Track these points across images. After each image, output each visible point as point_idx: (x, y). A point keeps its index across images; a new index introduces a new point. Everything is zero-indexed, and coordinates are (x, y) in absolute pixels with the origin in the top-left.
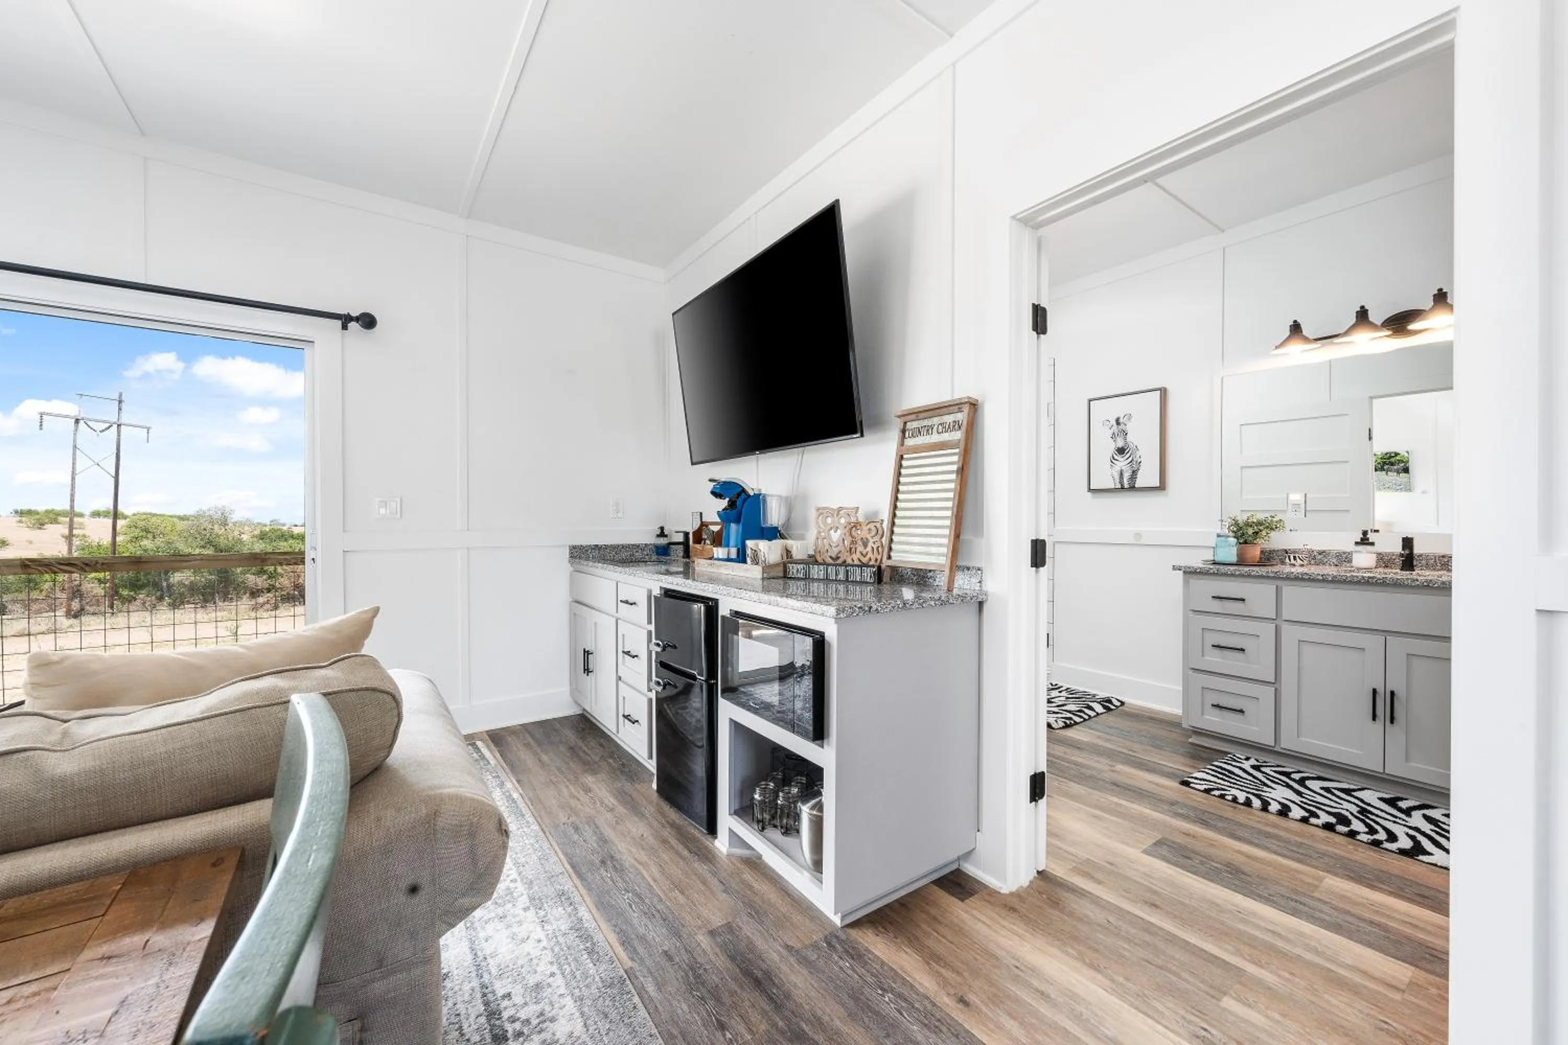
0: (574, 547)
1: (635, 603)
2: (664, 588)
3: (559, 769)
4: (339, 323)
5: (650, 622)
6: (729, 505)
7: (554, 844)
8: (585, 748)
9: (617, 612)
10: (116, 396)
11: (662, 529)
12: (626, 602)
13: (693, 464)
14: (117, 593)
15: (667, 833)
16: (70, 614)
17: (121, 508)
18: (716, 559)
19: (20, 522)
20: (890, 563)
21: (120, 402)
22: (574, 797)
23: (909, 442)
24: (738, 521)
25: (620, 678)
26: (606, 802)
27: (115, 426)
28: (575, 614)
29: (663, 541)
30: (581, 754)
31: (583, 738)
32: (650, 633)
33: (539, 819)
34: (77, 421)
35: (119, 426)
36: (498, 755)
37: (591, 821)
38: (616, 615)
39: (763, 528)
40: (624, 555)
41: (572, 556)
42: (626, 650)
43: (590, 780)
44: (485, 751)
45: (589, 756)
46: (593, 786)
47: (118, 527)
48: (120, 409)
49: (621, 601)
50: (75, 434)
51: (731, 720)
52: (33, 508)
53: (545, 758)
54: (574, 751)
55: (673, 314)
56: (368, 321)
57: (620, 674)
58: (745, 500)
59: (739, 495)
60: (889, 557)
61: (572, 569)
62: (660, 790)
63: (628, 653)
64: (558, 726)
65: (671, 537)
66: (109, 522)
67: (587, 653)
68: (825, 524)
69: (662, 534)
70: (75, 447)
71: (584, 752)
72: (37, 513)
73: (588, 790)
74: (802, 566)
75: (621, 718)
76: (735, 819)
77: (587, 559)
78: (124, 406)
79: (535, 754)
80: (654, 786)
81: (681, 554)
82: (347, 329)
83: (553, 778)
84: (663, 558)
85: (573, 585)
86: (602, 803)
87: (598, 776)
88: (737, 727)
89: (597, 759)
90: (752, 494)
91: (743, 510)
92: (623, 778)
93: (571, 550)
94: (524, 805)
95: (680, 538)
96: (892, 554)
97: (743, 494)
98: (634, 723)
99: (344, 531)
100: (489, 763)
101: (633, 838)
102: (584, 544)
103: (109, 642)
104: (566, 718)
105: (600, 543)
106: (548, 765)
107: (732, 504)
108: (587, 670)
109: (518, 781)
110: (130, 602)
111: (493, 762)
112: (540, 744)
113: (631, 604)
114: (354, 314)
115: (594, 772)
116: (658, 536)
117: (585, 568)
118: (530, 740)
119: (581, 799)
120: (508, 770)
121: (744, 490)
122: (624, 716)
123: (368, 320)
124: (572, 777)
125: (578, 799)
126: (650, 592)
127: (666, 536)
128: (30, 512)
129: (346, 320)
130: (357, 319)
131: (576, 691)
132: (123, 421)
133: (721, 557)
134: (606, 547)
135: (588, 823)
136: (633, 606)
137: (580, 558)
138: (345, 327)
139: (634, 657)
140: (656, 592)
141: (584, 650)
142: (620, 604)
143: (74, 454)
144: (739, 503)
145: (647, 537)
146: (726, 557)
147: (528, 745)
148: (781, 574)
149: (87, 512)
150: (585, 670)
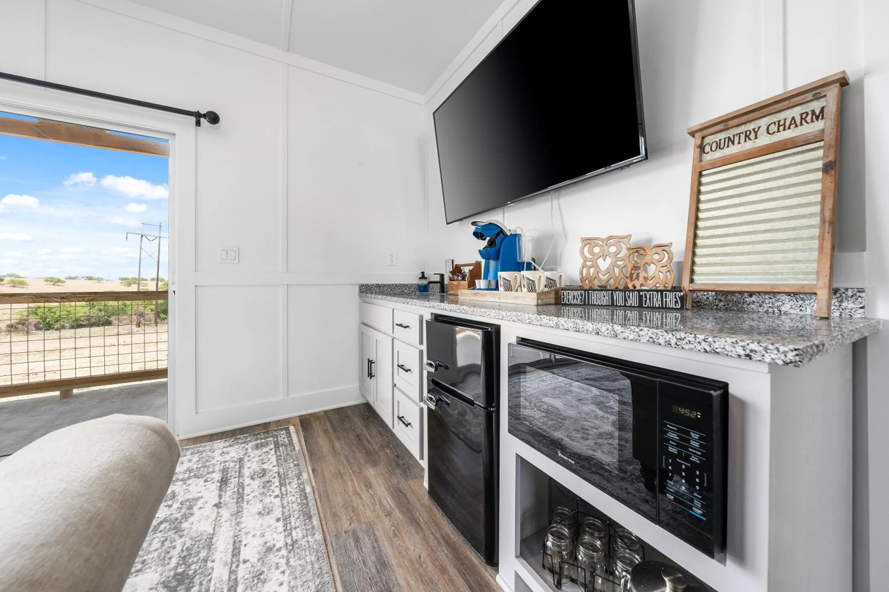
0: (362, 285)
1: (408, 327)
2: (435, 314)
3: (347, 459)
4: (193, 119)
5: (421, 343)
6: (488, 245)
7: (333, 562)
8: (368, 436)
9: (393, 333)
10: (159, 224)
11: (423, 273)
12: (401, 325)
13: (447, 224)
14: (159, 316)
15: (444, 555)
16: (138, 325)
17: (160, 276)
18: (478, 289)
19: (121, 283)
20: (692, 287)
21: (161, 227)
22: (358, 494)
23: (708, 157)
24: (497, 258)
25: (395, 385)
26: (384, 502)
27: (158, 239)
28: (362, 333)
29: (424, 282)
30: (365, 442)
31: (367, 427)
32: (421, 352)
33: (324, 523)
34: (142, 236)
35: (160, 238)
36: (303, 440)
37: (371, 531)
38: (392, 335)
39: (518, 262)
40: (398, 291)
41: (361, 292)
42: (400, 364)
43: (371, 472)
44: (294, 436)
45: (371, 445)
46: (373, 480)
47: (159, 286)
48: (160, 230)
49: (397, 325)
50: (141, 242)
51: (517, 455)
52: (126, 277)
53: (337, 445)
54: (360, 439)
55: (434, 114)
56: (214, 118)
57: (395, 382)
58: (503, 240)
59: (498, 234)
60: (692, 281)
61: (361, 301)
62: (432, 492)
63: (401, 367)
64: (350, 413)
65: (429, 278)
66: (155, 282)
67: (370, 362)
68: (591, 252)
69: (423, 277)
70: (141, 248)
71: (368, 440)
72: (128, 279)
73: (368, 486)
74: (579, 293)
75: (396, 419)
76: (521, 563)
77: (372, 293)
78: (162, 228)
79: (331, 441)
80: (426, 485)
81: (438, 290)
82: (200, 126)
83: (341, 468)
84: (425, 293)
85: (362, 312)
86: (381, 503)
87: (378, 467)
88: (522, 463)
89: (377, 448)
90: (509, 234)
91: (502, 248)
92: (398, 471)
93: (360, 287)
94: (313, 502)
95: (437, 278)
96: (695, 277)
97: (501, 234)
98: (407, 426)
99: (196, 271)
100: (294, 449)
101: (410, 560)
102: (369, 283)
103: (134, 342)
104: (356, 406)
105: (381, 282)
106: (339, 454)
107: (491, 243)
108: (370, 375)
109: (314, 470)
110: (164, 320)
111: (297, 448)
112: (335, 430)
113: (405, 327)
114: (203, 112)
115: (375, 463)
116: (420, 278)
117: (370, 300)
118: (329, 427)
119: (363, 496)
120: (307, 458)
121: (502, 231)
122: (398, 417)
123: (212, 116)
124: (356, 468)
125: (360, 498)
126: (421, 318)
127: (426, 278)
128: (125, 279)
129: (198, 115)
130: (204, 116)
131: (363, 388)
132: (161, 236)
133: (482, 287)
134: (385, 286)
135: (367, 532)
136: (407, 328)
137: (366, 293)
138: (198, 123)
139: (407, 371)
140: (428, 317)
141: (369, 359)
142: (395, 326)
143: (141, 250)
144: (498, 241)
145: (413, 280)
146: (487, 288)
147: (326, 432)
148: (553, 301)
149: (149, 279)
150: (369, 374)
